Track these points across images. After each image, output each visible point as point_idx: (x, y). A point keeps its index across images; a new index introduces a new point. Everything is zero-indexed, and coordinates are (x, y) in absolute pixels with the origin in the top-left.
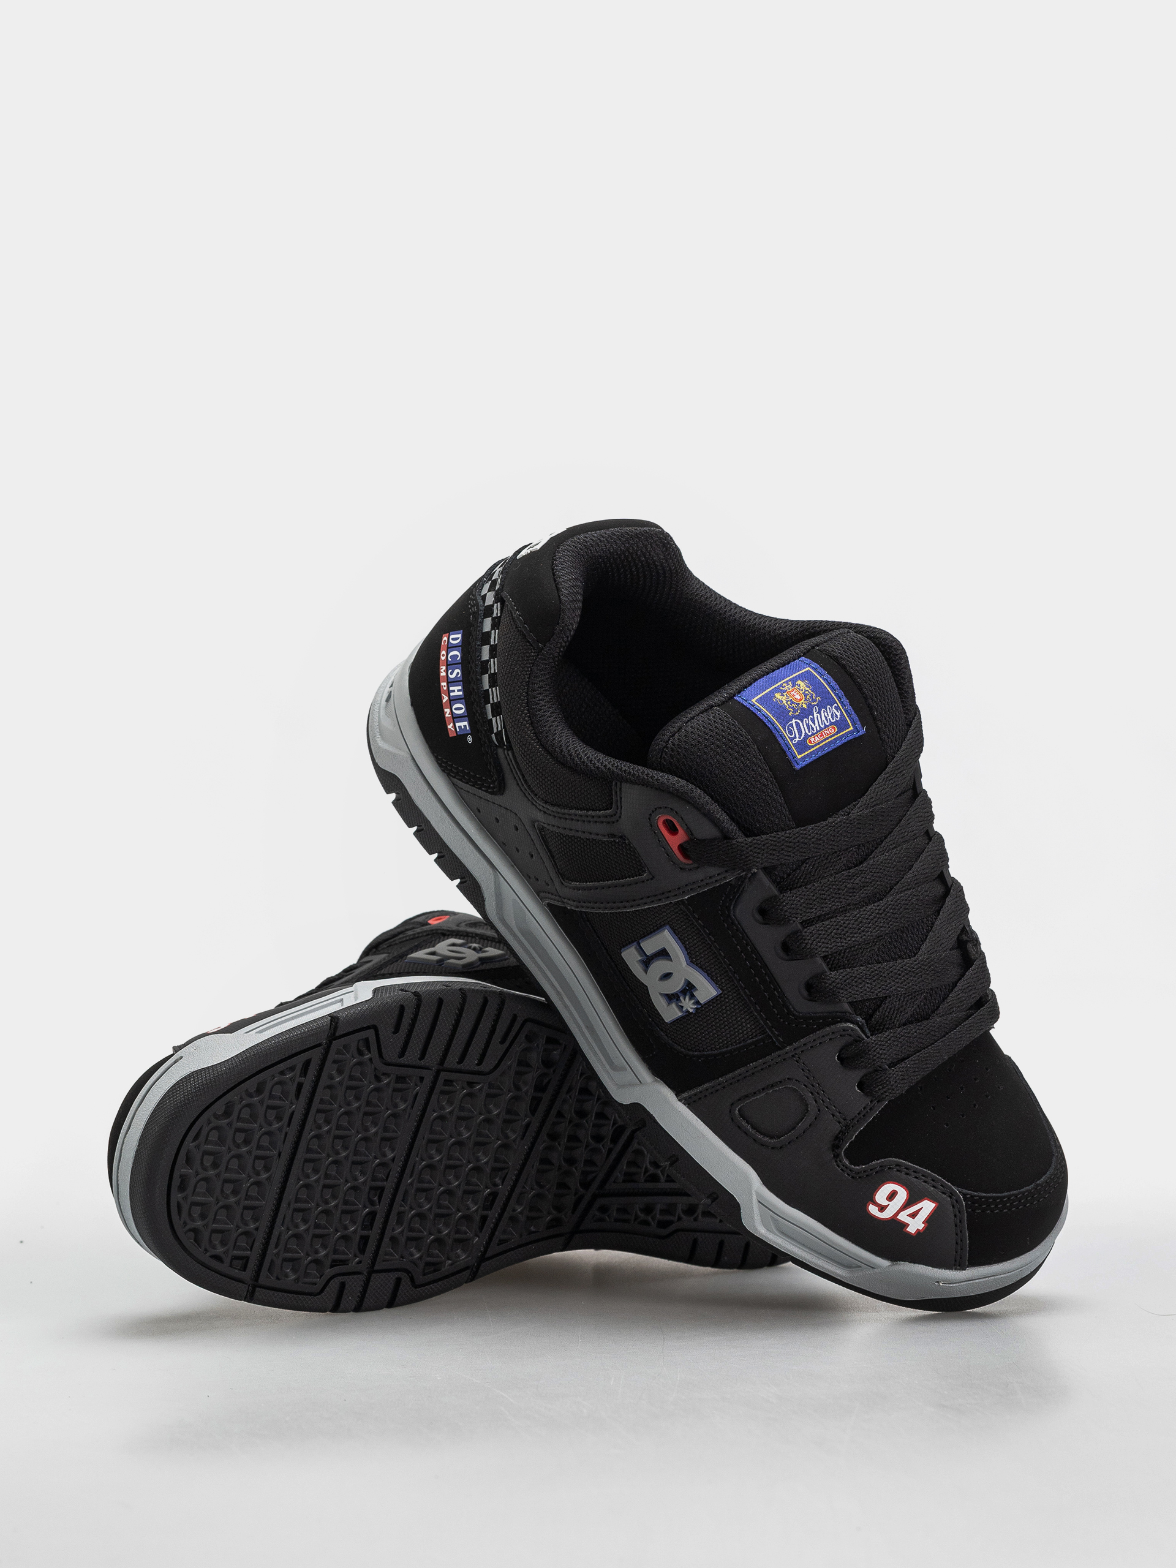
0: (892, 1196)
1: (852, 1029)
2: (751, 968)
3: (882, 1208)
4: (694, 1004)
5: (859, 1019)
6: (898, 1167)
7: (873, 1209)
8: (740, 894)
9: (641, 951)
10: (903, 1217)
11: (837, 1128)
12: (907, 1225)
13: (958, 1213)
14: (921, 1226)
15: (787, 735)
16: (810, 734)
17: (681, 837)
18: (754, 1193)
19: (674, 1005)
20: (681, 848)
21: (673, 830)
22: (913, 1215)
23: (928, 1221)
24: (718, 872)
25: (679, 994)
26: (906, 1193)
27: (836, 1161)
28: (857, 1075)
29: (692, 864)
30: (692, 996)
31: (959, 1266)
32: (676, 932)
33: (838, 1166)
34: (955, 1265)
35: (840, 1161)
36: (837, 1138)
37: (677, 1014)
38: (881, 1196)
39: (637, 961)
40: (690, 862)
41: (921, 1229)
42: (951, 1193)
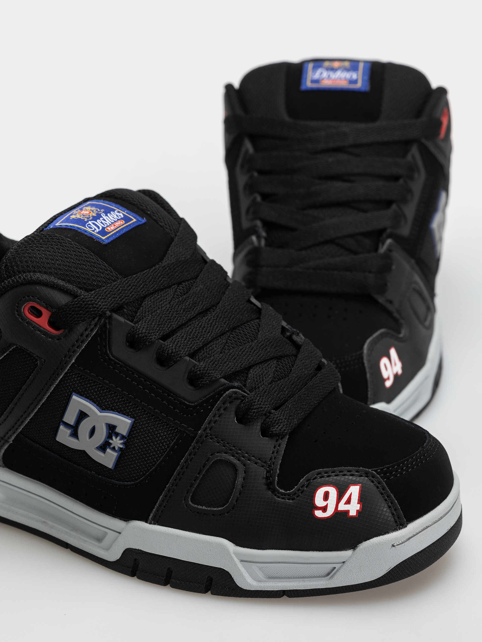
0: (326, 496)
1: (235, 393)
2: (144, 389)
3: (324, 509)
4: (120, 440)
5: (236, 384)
6: (320, 475)
7: (319, 514)
8: (109, 339)
9: (67, 425)
10: (342, 507)
11: (263, 472)
12: (348, 511)
13: (378, 484)
14: (358, 507)
15: (89, 230)
16: (105, 226)
17: (46, 314)
18: (233, 555)
19: (108, 450)
20: (51, 323)
21: (39, 314)
22: (348, 502)
23: (361, 500)
24: (83, 328)
25: (107, 440)
26: (334, 489)
27: (275, 495)
28: (257, 427)
29: (64, 332)
30: (117, 435)
31: (401, 525)
32: (81, 394)
33: (279, 497)
34: (397, 526)
35: (278, 493)
36: (267, 478)
37: (113, 455)
38: (319, 501)
39: (68, 437)
40: (61, 331)
41: (359, 509)
42: (365, 474)
